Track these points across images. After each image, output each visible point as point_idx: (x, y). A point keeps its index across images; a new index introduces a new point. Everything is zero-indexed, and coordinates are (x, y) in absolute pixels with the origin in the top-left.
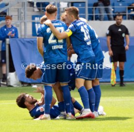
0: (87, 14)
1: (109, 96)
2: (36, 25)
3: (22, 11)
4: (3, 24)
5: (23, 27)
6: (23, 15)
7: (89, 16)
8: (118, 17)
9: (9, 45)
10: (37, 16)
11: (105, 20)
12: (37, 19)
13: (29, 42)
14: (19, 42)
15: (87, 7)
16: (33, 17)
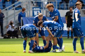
0: (57, 7)
1: (67, 43)
2: (34, 11)
3: (28, 5)
4: (20, 11)
5: (28, 12)
6: (28, 7)
7: (58, 8)
8: (70, 8)
9: (22, 20)
10: (35, 8)
11: (66, 9)
12: (35, 9)
13: (31, 19)
14: (27, 19)
15: (57, 4)
16: (33, 8)
